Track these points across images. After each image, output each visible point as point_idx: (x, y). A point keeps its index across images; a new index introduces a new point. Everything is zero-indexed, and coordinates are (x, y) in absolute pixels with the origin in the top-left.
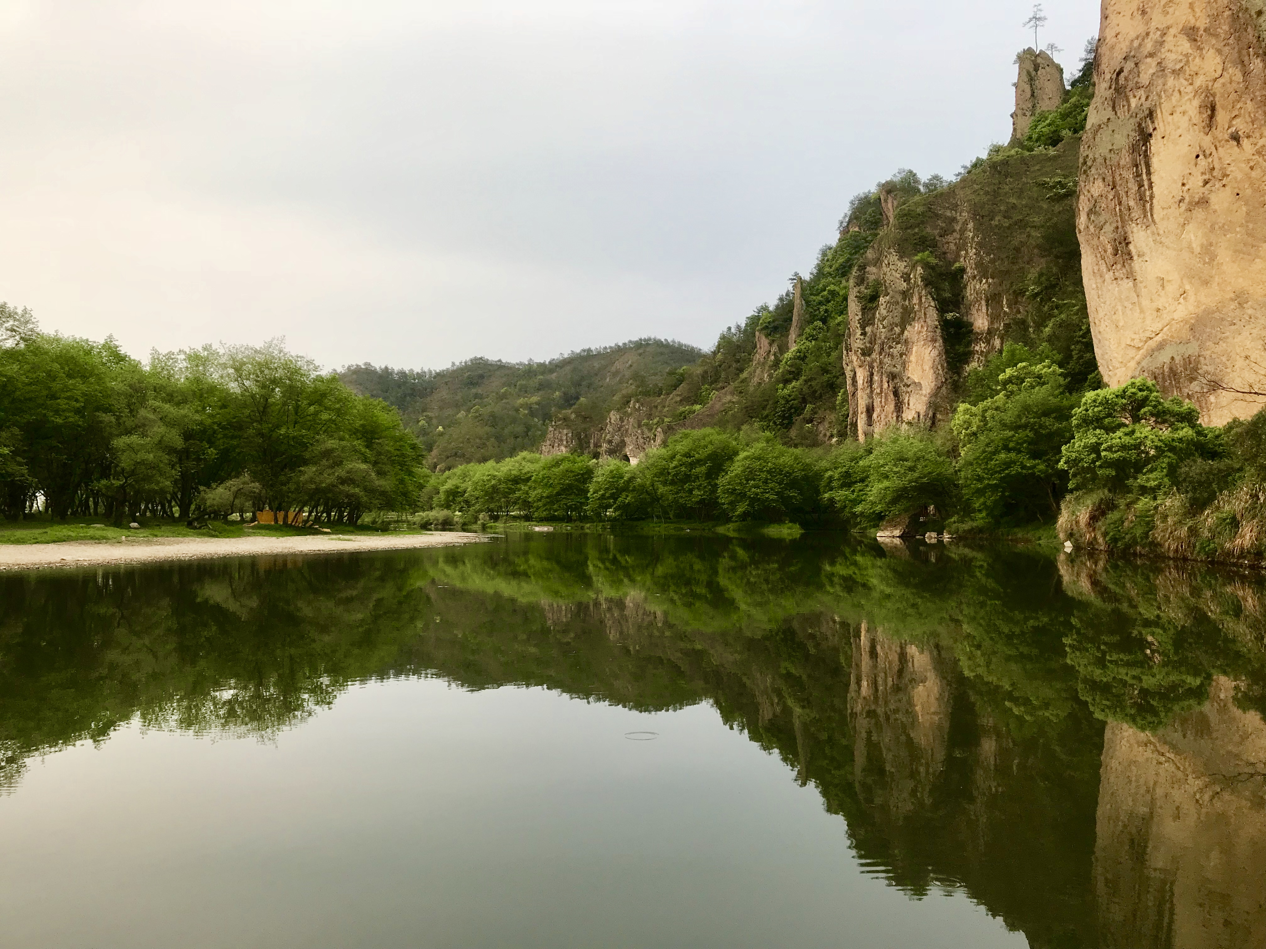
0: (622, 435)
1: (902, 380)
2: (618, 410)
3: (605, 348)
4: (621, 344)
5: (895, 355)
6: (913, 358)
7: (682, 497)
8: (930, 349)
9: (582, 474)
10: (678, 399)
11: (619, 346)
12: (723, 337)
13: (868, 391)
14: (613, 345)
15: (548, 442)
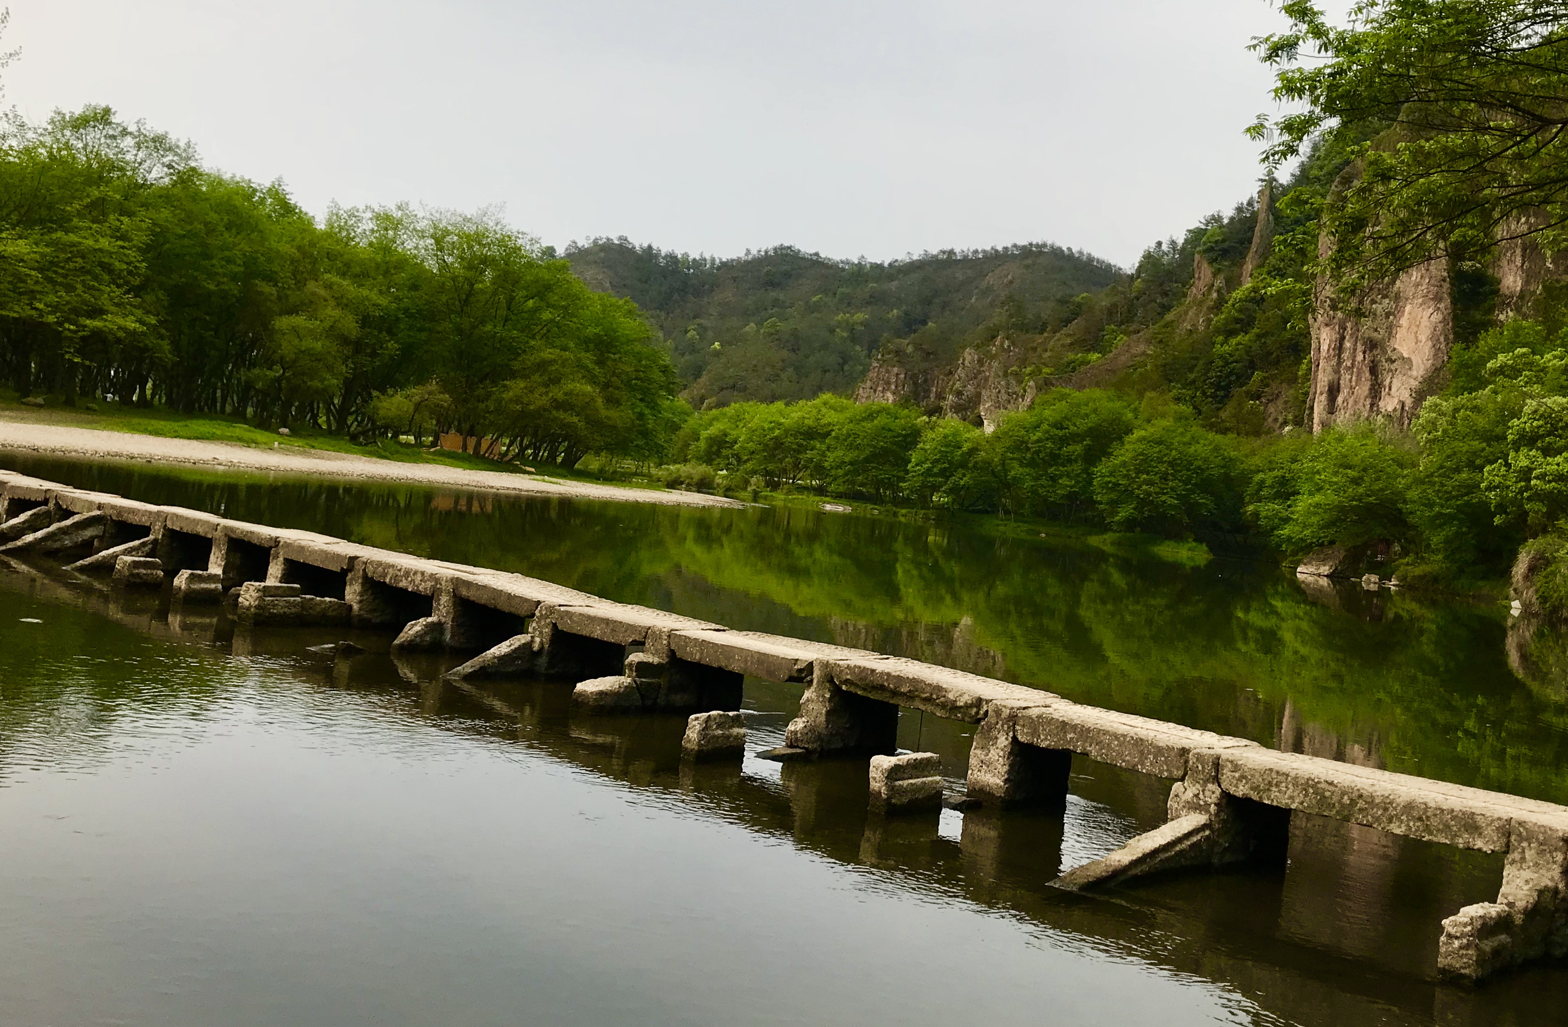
0: (978, 386)
1: (1385, 352)
2: (978, 347)
3: (976, 252)
4: (1000, 248)
5: (1378, 313)
6: (1404, 321)
7: (1042, 486)
8: (1431, 310)
9: (905, 436)
10: (1069, 341)
11: (997, 251)
12: (1148, 256)
13: (1334, 362)
14: (988, 248)
15: (869, 384)
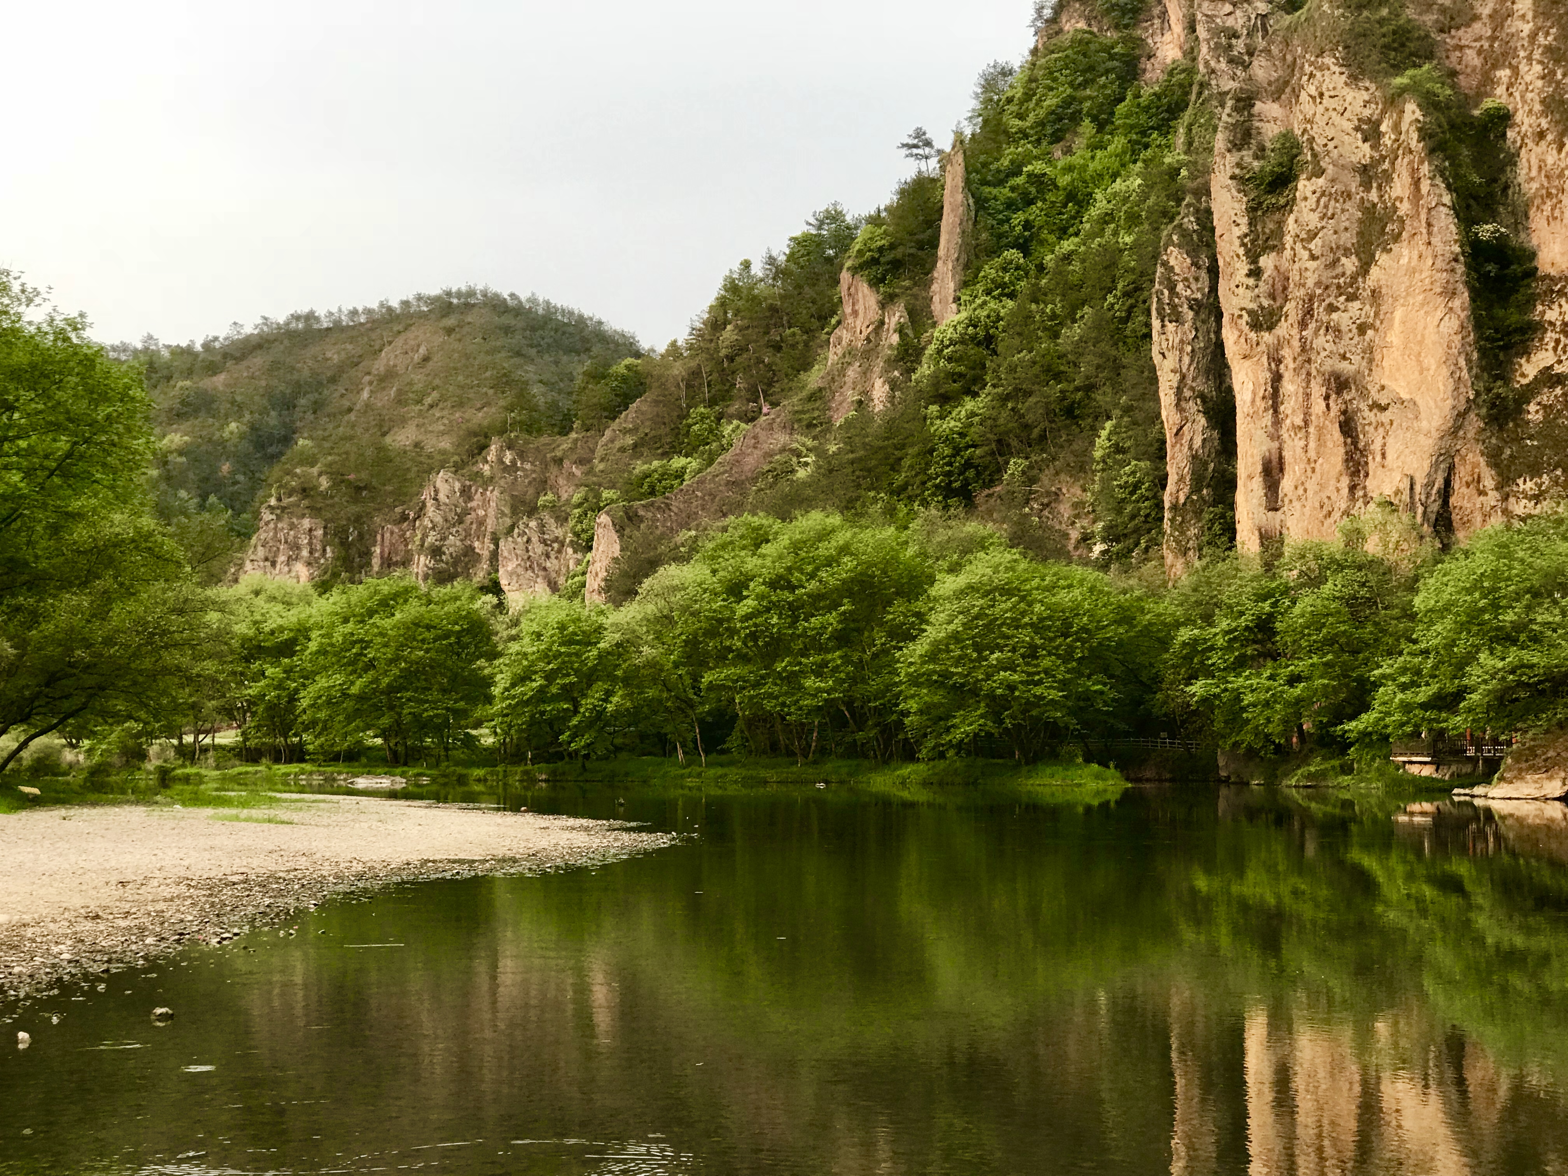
0: (468, 535)
1: (1364, 393)
3: (354, 313)
4: (395, 304)
6: (1394, 337)
8: (1439, 314)
10: (629, 440)
11: (390, 309)
12: (732, 287)
13: (1268, 419)
14: (374, 305)
